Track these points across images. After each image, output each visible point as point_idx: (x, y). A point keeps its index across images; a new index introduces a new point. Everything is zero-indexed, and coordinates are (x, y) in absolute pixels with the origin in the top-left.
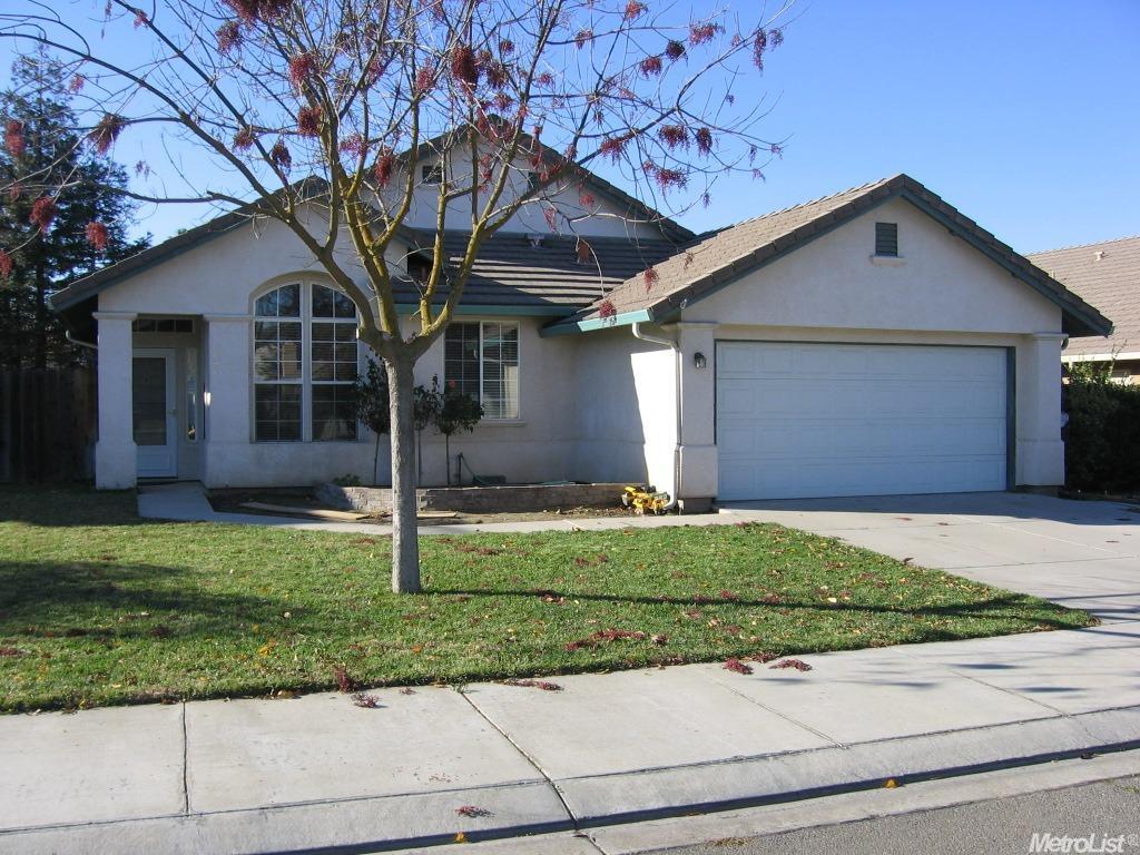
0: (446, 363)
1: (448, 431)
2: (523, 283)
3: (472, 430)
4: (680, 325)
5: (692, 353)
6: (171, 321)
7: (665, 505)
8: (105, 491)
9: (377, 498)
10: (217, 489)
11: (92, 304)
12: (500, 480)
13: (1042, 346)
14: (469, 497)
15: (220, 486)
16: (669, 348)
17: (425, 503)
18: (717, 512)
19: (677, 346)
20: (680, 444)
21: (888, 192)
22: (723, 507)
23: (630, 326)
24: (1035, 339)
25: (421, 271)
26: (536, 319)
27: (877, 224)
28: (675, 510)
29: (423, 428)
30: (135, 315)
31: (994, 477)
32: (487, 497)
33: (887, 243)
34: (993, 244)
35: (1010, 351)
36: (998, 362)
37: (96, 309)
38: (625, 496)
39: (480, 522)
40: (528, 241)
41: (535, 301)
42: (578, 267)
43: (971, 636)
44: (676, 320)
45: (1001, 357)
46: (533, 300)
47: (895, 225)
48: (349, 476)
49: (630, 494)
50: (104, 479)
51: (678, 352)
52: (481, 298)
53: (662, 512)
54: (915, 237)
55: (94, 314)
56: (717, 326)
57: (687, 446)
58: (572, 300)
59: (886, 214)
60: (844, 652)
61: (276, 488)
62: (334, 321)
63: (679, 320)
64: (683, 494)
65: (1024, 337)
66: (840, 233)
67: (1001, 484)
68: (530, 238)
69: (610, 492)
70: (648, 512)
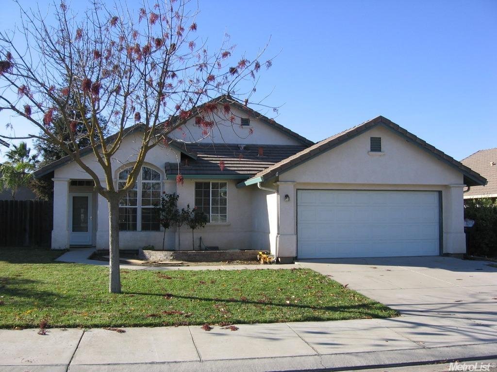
0: (196, 199)
1: (193, 227)
2: (230, 165)
3: (204, 227)
4: (278, 183)
5: (284, 195)
6: (84, 182)
7: (272, 260)
8: (55, 250)
9: (154, 255)
10: (100, 250)
11: (52, 175)
12: (216, 248)
13: (454, 191)
14: (190, 255)
15: (101, 249)
16: (274, 193)
17: (172, 258)
18: (294, 263)
19: (278, 192)
20: (278, 234)
21: (373, 124)
22: (297, 262)
23: (257, 183)
24: (450, 187)
25: (185, 161)
26: (235, 180)
27: (371, 138)
28: (277, 262)
29: (180, 226)
30: (69, 179)
31: (434, 250)
32: (198, 255)
33: (376, 146)
34: (425, 145)
35: (440, 193)
36: (434, 198)
37: (53, 177)
38: (258, 256)
39: (188, 266)
40: (239, 147)
41: (233, 173)
42: (258, 158)
43: (329, 319)
44: (277, 180)
45: (436, 195)
46: (233, 172)
47: (380, 138)
48: (149, 245)
49: (260, 255)
50: (55, 245)
51: (278, 194)
52: (209, 172)
53: (271, 263)
54: (388, 143)
55: (52, 179)
56: (295, 183)
57: (281, 235)
58: (249, 172)
59: (375, 133)
60: (264, 324)
61: (125, 250)
62: (151, 181)
63: (278, 181)
64: (280, 256)
65: (446, 186)
66: (352, 142)
67: (437, 252)
68: (239, 146)
69: (253, 254)
70: (265, 263)
